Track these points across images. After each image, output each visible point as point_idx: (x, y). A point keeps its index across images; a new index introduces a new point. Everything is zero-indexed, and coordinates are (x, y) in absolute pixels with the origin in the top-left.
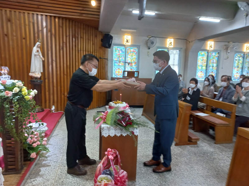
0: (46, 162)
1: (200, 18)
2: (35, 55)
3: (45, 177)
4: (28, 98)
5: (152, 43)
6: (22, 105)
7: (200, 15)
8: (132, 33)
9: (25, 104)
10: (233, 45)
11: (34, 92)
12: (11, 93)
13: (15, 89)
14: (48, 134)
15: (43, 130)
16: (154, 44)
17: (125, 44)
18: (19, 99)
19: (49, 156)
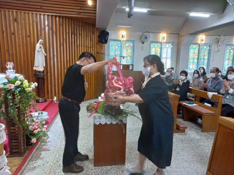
0: (46, 147)
1: (190, 13)
2: (38, 51)
3: (45, 160)
4: (28, 90)
5: (146, 38)
6: (24, 96)
7: (190, 11)
8: (127, 29)
9: (25, 95)
10: (224, 38)
11: (34, 85)
12: (13, 85)
13: (17, 82)
14: (50, 122)
15: (44, 119)
16: (148, 39)
17: (121, 39)
18: (21, 91)
19: (49, 142)
